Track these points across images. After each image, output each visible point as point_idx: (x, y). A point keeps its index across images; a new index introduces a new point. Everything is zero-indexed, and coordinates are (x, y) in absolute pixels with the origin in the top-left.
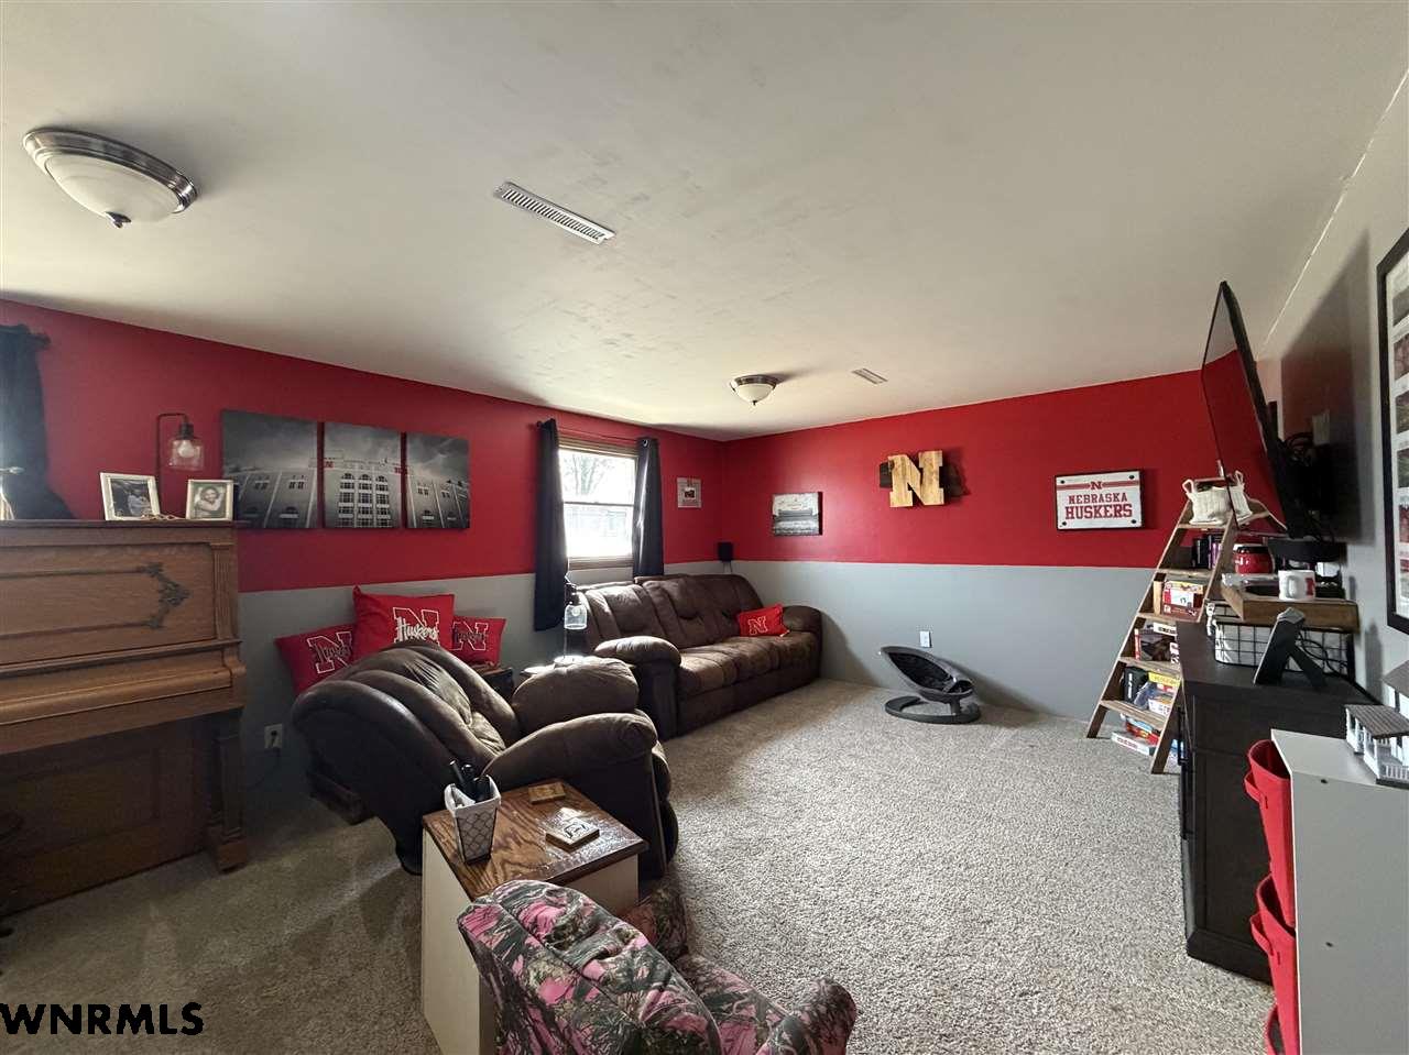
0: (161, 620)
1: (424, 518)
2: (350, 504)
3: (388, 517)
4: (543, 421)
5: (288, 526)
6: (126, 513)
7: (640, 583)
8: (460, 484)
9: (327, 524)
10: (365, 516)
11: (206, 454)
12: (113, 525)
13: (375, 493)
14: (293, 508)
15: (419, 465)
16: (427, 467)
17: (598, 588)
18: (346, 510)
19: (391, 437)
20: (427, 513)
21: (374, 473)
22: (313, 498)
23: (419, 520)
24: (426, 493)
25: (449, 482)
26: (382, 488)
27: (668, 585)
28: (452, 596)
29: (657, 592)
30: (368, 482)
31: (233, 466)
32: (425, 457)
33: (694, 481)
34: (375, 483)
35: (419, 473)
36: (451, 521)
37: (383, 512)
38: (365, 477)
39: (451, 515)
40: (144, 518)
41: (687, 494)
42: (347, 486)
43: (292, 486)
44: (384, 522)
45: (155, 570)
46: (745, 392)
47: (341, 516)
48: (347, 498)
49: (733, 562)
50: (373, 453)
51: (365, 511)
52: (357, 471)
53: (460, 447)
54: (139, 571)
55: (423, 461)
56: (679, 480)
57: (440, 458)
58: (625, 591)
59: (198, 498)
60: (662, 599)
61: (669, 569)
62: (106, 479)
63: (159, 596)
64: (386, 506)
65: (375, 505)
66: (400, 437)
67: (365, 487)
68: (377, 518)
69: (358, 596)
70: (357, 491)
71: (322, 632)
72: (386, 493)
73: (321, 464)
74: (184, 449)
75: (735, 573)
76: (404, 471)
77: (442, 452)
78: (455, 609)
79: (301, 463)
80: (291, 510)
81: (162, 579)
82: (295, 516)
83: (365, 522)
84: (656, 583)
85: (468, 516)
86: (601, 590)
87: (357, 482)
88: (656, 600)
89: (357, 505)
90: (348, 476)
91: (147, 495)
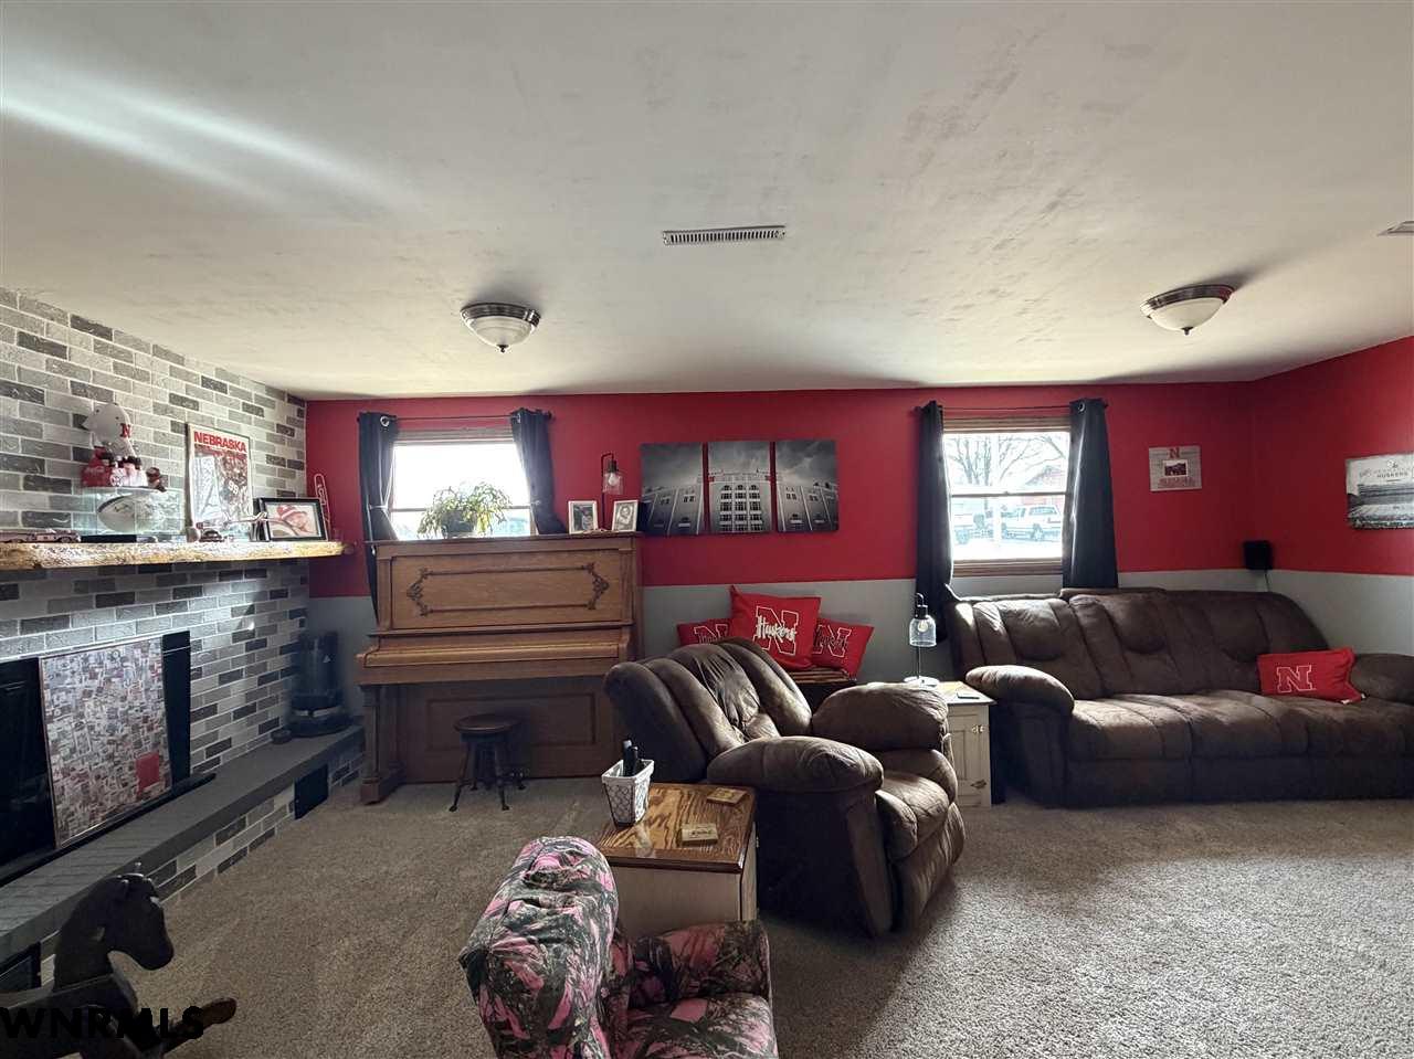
0: (594, 604)
1: (793, 522)
2: (728, 513)
3: (760, 522)
4: (923, 406)
5: (684, 533)
6: (580, 528)
7: (1066, 598)
8: (827, 486)
9: (713, 532)
10: (741, 523)
11: (624, 482)
12: (575, 537)
13: (749, 501)
14: (687, 519)
15: (787, 471)
16: (794, 473)
17: (994, 600)
18: (726, 518)
19: (760, 448)
20: (795, 517)
21: (748, 483)
22: (701, 509)
23: (788, 524)
24: (795, 497)
25: (817, 484)
26: (754, 496)
27: (1110, 603)
28: (819, 599)
29: (1089, 611)
30: (743, 491)
31: (647, 488)
32: (793, 463)
33: (1182, 449)
34: (749, 492)
35: (786, 478)
36: (820, 524)
37: (756, 518)
38: (740, 487)
39: (818, 517)
40: (589, 532)
41: (1169, 470)
42: (726, 496)
43: (686, 499)
44: (756, 527)
45: (590, 568)
46: (1166, 319)
47: (722, 523)
48: (726, 507)
49: (1271, 573)
50: (746, 465)
51: (741, 518)
52: (734, 483)
53: (827, 448)
54: (583, 568)
55: (791, 467)
56: (1152, 451)
57: (807, 461)
58: (1038, 607)
59: (619, 515)
60: (1095, 620)
61: (1127, 579)
62: (571, 504)
63: (593, 587)
64: (758, 512)
65: (749, 512)
66: (768, 447)
67: (740, 496)
68: (750, 523)
69: (734, 594)
70: (734, 501)
71: (703, 624)
72: (758, 500)
73: (707, 480)
74: (612, 479)
75: (1274, 590)
76: (773, 479)
77: (809, 456)
78: (820, 611)
79: (692, 481)
80: (685, 520)
81: (595, 575)
82: (688, 525)
83: (741, 528)
84: (1090, 598)
85: (836, 518)
86: (998, 603)
87: (734, 492)
88: (1084, 621)
89: (734, 513)
90: (727, 488)
91: (592, 515)
